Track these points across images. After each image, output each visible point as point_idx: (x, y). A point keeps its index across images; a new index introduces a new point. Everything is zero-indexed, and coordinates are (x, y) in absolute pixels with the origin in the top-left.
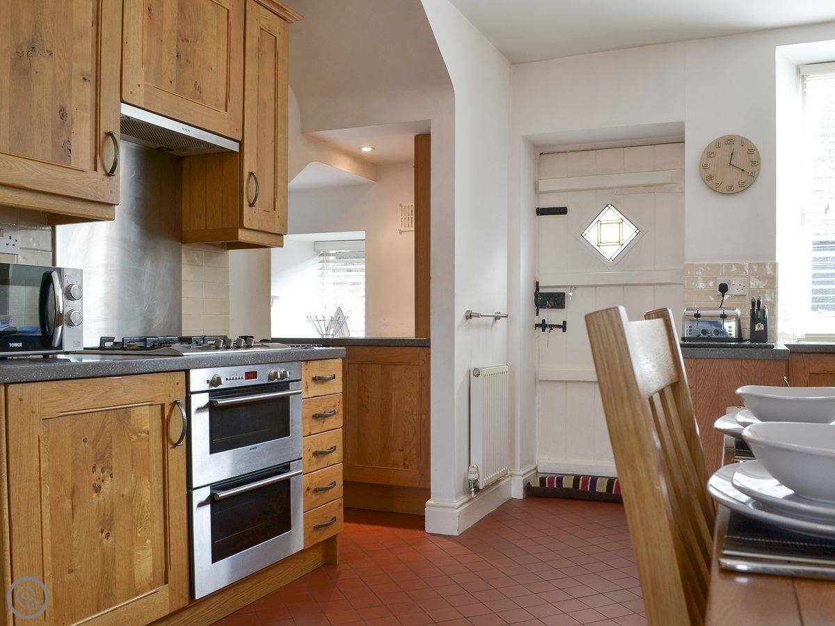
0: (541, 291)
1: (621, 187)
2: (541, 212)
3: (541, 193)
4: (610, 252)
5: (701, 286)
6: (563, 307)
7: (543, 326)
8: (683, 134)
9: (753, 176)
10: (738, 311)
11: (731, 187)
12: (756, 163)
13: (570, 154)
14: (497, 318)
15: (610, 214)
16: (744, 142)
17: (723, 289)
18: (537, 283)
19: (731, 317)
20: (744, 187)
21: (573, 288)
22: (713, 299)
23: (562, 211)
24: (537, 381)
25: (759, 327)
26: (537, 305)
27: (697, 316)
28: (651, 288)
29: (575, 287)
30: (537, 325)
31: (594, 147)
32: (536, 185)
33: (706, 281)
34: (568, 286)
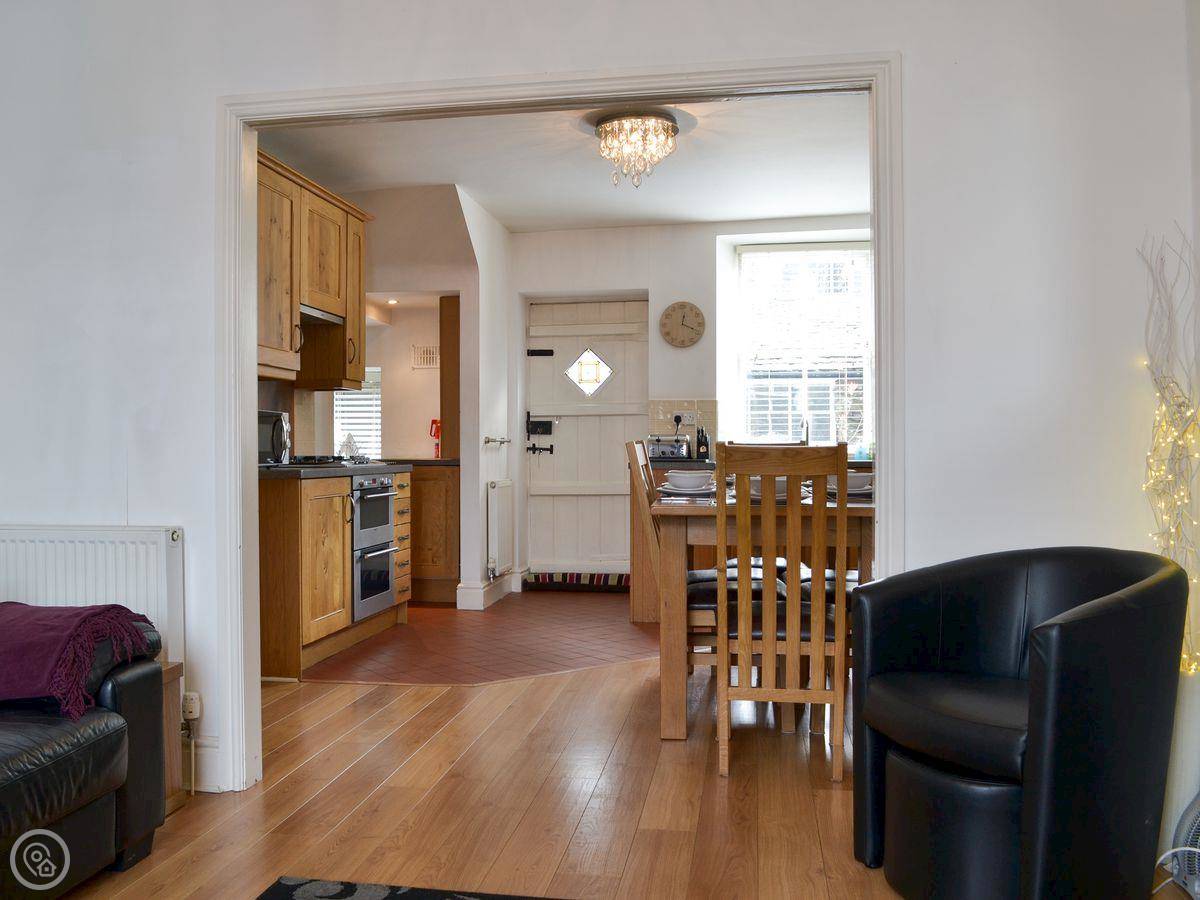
0: (531, 419)
1: (598, 336)
2: (532, 353)
3: (532, 337)
4: (589, 389)
5: (662, 417)
6: (550, 433)
7: (534, 449)
8: (648, 295)
9: (700, 334)
10: (688, 437)
11: (683, 341)
12: (702, 324)
13: (555, 306)
14: (502, 443)
15: (588, 357)
16: (693, 308)
17: (678, 419)
18: (528, 413)
19: (683, 441)
20: (693, 342)
21: (559, 417)
22: (670, 427)
23: (550, 353)
24: (530, 495)
25: (703, 449)
26: (528, 432)
27: (658, 441)
28: (623, 417)
29: (560, 416)
30: (528, 449)
31: (575, 301)
32: (527, 331)
33: (665, 414)
34: (553, 416)
